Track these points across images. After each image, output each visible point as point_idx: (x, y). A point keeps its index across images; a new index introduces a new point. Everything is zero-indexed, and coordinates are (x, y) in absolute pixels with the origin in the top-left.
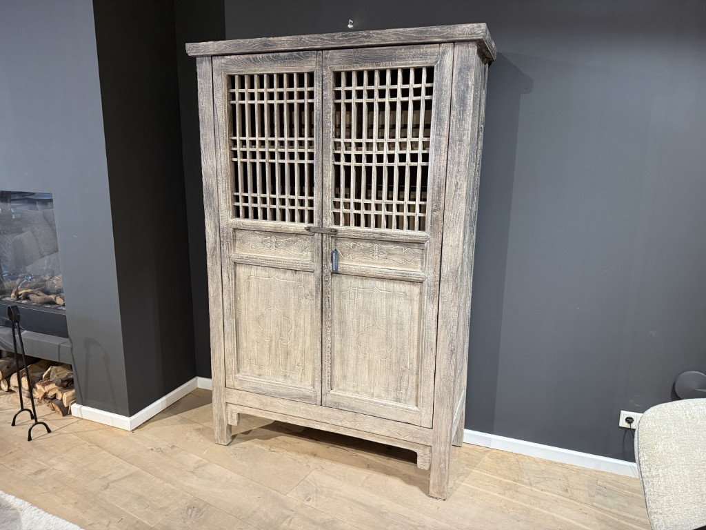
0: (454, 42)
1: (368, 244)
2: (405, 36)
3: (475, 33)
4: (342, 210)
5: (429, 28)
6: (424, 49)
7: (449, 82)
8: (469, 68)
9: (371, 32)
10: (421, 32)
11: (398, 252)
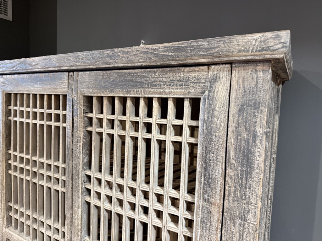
0: (231, 63)
2: (157, 55)
3: (268, 49)
5: (190, 43)
6: (185, 73)
7: (223, 125)
8: (256, 106)
9: (116, 50)
10: (179, 49)
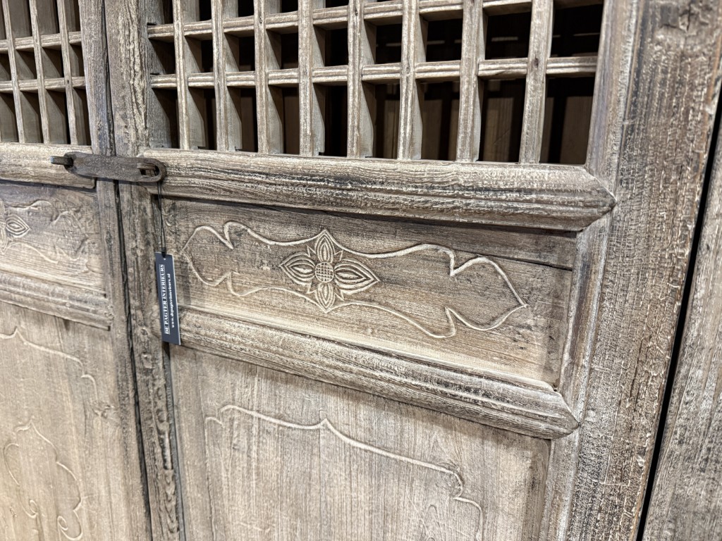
1: (291, 232)
4: (186, 76)
11: (423, 273)
